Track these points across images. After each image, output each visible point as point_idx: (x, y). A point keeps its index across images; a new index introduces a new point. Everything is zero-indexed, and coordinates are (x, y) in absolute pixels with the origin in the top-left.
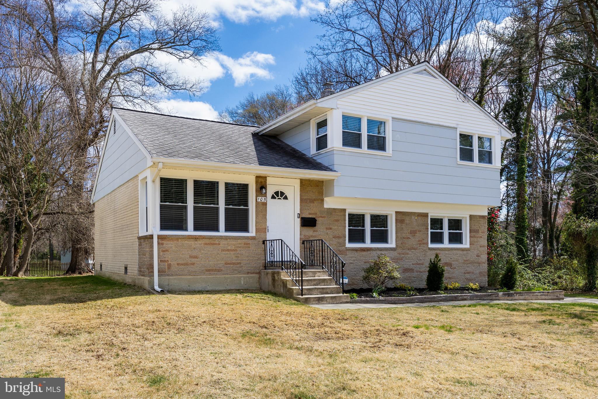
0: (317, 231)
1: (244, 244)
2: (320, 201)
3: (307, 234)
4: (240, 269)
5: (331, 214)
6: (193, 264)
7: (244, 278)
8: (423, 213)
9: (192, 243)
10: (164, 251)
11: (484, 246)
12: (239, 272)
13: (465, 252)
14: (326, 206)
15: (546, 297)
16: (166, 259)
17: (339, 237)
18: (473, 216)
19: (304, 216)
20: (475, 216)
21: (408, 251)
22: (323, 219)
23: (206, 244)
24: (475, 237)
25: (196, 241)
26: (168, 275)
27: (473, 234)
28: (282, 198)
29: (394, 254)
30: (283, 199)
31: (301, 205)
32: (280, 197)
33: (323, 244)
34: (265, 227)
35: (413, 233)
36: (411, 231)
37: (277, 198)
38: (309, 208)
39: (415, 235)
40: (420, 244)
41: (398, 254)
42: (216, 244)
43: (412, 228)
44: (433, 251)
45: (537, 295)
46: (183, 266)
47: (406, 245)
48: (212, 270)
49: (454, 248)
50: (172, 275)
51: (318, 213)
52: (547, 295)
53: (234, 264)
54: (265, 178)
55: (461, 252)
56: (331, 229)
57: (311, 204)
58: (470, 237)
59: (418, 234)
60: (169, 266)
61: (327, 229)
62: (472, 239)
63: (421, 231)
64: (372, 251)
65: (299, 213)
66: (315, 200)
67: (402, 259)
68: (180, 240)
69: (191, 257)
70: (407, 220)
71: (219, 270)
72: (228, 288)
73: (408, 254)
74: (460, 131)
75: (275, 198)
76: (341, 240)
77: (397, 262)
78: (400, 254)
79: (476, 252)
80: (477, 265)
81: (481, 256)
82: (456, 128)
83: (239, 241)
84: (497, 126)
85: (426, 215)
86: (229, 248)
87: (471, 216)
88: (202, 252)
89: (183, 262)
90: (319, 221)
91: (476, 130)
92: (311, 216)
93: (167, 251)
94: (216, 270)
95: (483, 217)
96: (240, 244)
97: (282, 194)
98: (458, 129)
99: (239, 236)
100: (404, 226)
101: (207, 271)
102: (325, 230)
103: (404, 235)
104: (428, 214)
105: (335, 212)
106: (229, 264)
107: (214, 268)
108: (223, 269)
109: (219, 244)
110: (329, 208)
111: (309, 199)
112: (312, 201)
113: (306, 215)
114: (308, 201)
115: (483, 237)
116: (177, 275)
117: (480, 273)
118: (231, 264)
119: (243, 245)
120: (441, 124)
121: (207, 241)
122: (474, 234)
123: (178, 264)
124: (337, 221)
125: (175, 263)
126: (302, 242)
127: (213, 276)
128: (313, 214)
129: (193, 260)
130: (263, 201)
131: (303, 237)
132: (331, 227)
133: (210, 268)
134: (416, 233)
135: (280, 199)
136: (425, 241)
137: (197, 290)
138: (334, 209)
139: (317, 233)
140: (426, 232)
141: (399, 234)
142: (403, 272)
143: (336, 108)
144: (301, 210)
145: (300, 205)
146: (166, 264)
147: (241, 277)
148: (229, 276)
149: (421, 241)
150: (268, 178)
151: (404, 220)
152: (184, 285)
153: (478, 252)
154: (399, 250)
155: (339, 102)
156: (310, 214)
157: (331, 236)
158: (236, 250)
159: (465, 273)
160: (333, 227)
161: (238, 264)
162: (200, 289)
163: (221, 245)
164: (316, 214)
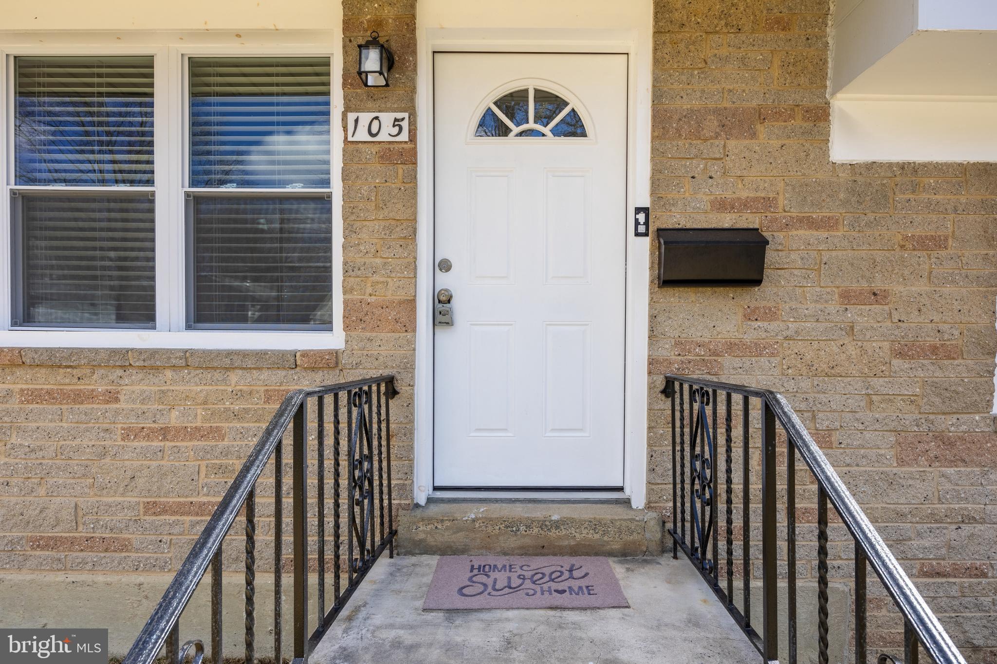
0: (771, 315)
2: (798, 123)
3: (699, 332)
5: (883, 201)
14: (845, 151)
17: (940, 351)
19: (677, 219)
22: (823, 235)
28: (546, 130)
30: (556, 132)
31: (656, 152)
32: (531, 125)
33: (782, 450)
34: (393, 292)
37: (516, 130)
38: (715, 169)
42: (91, 396)
48: (70, 544)
51: (781, 202)
56: (878, 297)
57: (732, 144)
61: (847, 297)
65: (646, 202)
66: (761, 116)
71: (114, 545)
75: (504, 131)
76: (955, 371)
83: (234, 377)
86: (174, 419)
90: (790, 251)
92: (727, 221)
94: (89, 543)
96: (238, 395)
97: (550, 104)
101: (37, 544)
102: (833, 307)
105: (915, 188)
106: (165, 510)
107: (82, 533)
108: (135, 537)
109: (113, 397)
110: (871, 166)
111: (717, 112)
112: (742, 124)
114: (711, 124)
124: (930, 244)
126: (660, 383)
127: (72, 577)
128: (745, 205)
130: (383, 137)
131: (666, 351)
132: (878, 285)
133: (57, 532)
135: (535, 134)
139: (774, 326)
144: (656, 184)
145: (654, 150)
156: (722, 205)
157: (879, 348)
158: (216, 433)
160: (897, 288)
163: (122, 405)
164: (768, 203)
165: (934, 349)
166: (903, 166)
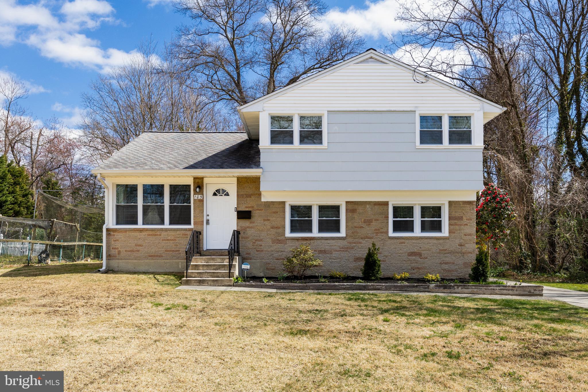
0: (253, 223)
1: (183, 235)
2: (257, 196)
3: (243, 225)
4: (179, 255)
5: (269, 206)
6: (138, 251)
7: (181, 262)
8: (382, 202)
9: (137, 234)
10: (115, 241)
11: (470, 235)
12: (178, 258)
13: (441, 241)
14: (263, 199)
15: (510, 292)
16: (117, 247)
17: (277, 228)
18: (453, 202)
19: (240, 209)
20: (459, 202)
21: (361, 241)
22: (260, 211)
23: (149, 235)
24: (457, 225)
25: (141, 232)
26: (118, 259)
27: (453, 222)
29: (344, 243)
30: (225, 195)
31: (237, 200)
34: (200, 220)
35: (368, 222)
36: (365, 220)
37: (219, 195)
38: (245, 202)
39: (370, 224)
40: (377, 233)
41: (348, 243)
42: (157, 235)
43: (366, 217)
44: (395, 240)
45: (494, 289)
46: (130, 253)
47: (358, 234)
48: (154, 256)
49: (425, 237)
50: (121, 259)
51: (255, 207)
52: (512, 290)
53: (173, 251)
54: (202, 178)
55: (435, 241)
56: (268, 220)
57: (248, 199)
58: (450, 224)
59: (374, 223)
60: (119, 252)
61: (264, 220)
62: (452, 227)
63: (378, 220)
64: (315, 241)
65: (236, 207)
67: (352, 248)
68: (127, 232)
69: (136, 245)
70: (360, 209)
71: (161, 256)
72: (167, 271)
73: (360, 243)
74: (419, 114)
75: (217, 195)
76: (279, 231)
77: (347, 251)
78: (350, 243)
79: (458, 241)
80: (460, 255)
81: (466, 245)
82: (415, 111)
83: (178, 232)
84: (478, 102)
85: (386, 204)
86: (169, 238)
87: (450, 202)
88: (146, 241)
89: (130, 249)
90: (255, 214)
91: (444, 110)
92: (247, 209)
93: (117, 240)
94: (157, 256)
95: (470, 203)
96: (178, 234)
97: (224, 191)
98: (416, 112)
99: (177, 229)
100: (356, 216)
101: (150, 256)
102: (262, 222)
103: (356, 224)
104: (388, 202)
105: (273, 205)
106: (168, 251)
107: (156, 254)
108: (164, 255)
109: (160, 235)
110: (267, 202)
111: (246, 194)
112: (249, 196)
113: (243, 208)
114: (245, 196)
115: (469, 224)
116: (125, 259)
117: (465, 264)
118: (170, 251)
119: (181, 236)
120: (392, 109)
121: (151, 233)
122: (456, 221)
123: (126, 251)
124: (276, 212)
125: (124, 250)
127: (155, 261)
128: (249, 207)
129: (138, 248)
130: (199, 198)
131: (239, 228)
132: (268, 218)
133: (152, 254)
134: (372, 222)
135: (222, 195)
136: (384, 230)
137: (140, 271)
138: (273, 203)
139: (254, 224)
140: (385, 221)
141: (350, 224)
142: (355, 261)
143: (262, 110)
144: (238, 204)
146: (117, 250)
147: (179, 262)
148: (168, 261)
149: (379, 230)
150: (205, 179)
151: (356, 210)
152: (130, 267)
153: (462, 241)
154: (350, 240)
155: (265, 105)
156: (246, 207)
157: (269, 227)
158: (175, 240)
159: (441, 263)
160: (271, 219)
161: (177, 251)
162: (144, 271)
163: (162, 236)
164: (253, 207)
165: (276, 227)
166: (272, 202)
